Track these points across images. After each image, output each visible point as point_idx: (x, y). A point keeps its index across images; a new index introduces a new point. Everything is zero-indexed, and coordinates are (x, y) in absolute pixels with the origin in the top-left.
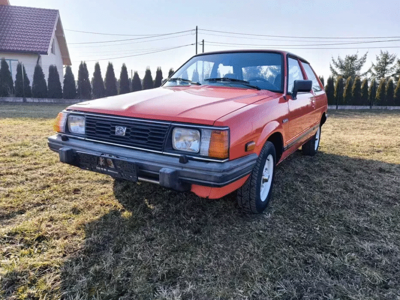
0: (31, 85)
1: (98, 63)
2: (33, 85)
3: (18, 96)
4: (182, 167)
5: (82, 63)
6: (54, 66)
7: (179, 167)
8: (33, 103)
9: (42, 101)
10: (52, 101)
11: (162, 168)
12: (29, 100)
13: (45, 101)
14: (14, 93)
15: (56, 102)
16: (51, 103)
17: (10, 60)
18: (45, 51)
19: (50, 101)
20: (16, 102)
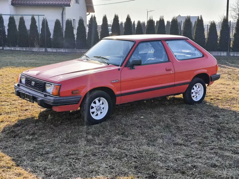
0: (52, 37)
1: (106, 15)
2: (53, 37)
3: (41, 46)
4: (45, 98)
5: (92, 16)
6: (70, 20)
7: (44, 98)
8: (52, 52)
9: (59, 51)
10: (67, 51)
11: (39, 98)
12: (49, 50)
13: (61, 51)
14: (38, 45)
15: (69, 51)
16: (66, 52)
17: (39, 15)
18: (68, 3)
19: (64, 51)
20: (40, 52)
